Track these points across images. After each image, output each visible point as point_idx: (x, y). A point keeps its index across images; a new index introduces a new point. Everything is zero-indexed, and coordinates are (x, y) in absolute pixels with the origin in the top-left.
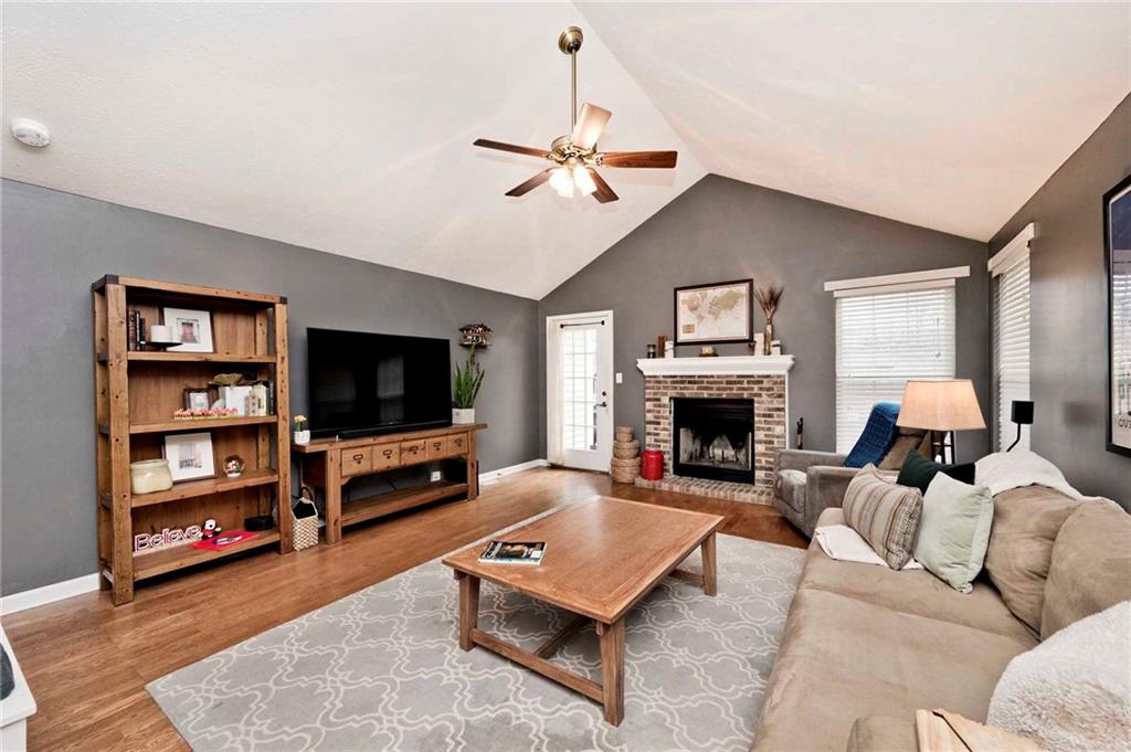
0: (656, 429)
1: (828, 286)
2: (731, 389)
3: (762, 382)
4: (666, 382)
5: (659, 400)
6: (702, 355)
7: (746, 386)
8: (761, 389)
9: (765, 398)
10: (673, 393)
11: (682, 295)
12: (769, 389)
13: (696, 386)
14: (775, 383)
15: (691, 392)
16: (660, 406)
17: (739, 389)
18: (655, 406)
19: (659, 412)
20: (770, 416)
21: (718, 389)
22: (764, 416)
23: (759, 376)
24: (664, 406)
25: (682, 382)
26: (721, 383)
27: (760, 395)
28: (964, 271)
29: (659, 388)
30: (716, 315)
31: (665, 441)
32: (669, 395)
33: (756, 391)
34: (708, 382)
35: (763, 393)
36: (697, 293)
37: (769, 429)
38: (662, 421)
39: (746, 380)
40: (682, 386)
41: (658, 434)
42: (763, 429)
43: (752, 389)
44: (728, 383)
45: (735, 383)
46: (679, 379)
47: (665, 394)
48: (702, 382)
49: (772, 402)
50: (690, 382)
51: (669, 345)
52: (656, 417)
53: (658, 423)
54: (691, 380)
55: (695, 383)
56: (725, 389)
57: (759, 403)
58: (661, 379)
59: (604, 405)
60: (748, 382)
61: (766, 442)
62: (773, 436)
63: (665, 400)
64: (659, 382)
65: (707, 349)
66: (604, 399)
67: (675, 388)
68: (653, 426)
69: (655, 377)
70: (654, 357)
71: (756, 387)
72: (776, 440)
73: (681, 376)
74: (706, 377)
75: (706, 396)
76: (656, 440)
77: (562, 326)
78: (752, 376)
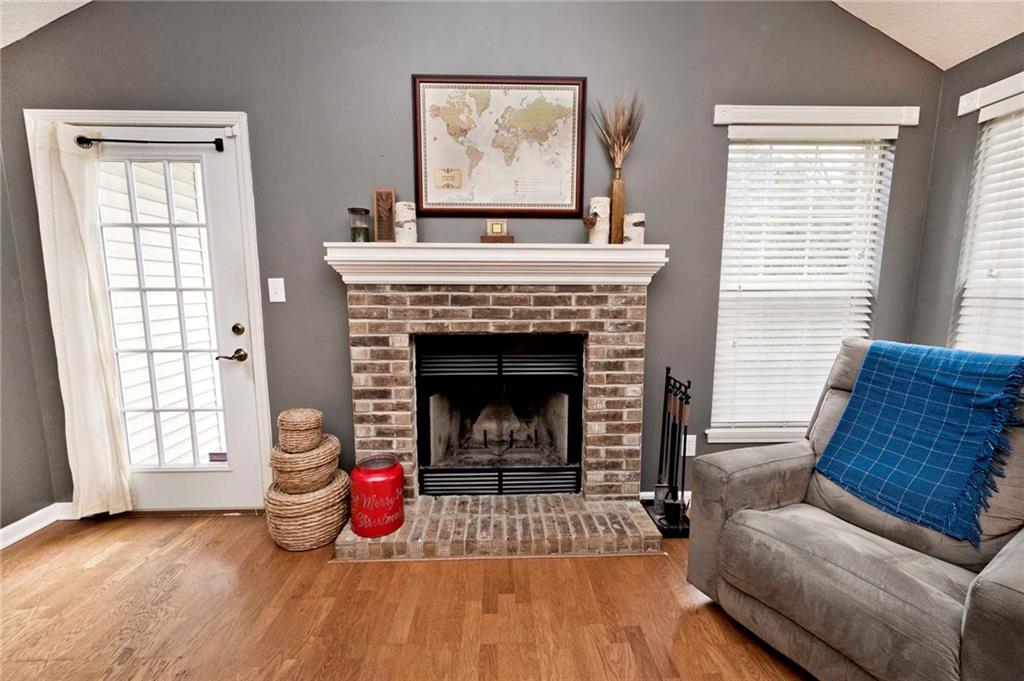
0: (378, 407)
1: (723, 113)
2: (545, 314)
3: (602, 300)
4: (401, 301)
5: (384, 341)
6: (485, 239)
7: (574, 307)
8: (603, 314)
9: (609, 331)
10: (420, 326)
11: (430, 94)
12: (618, 314)
13: (470, 308)
14: (629, 302)
15: (458, 321)
16: (387, 355)
17: (561, 314)
18: (375, 355)
19: (386, 368)
20: (618, 366)
21: (518, 315)
22: (608, 366)
23: (600, 288)
24: (397, 355)
25: (439, 300)
26: (524, 301)
27: (600, 327)
28: (911, 115)
29: (383, 315)
30: (510, 154)
31: (402, 433)
32: (409, 329)
33: (593, 318)
34: (498, 301)
35: (607, 321)
36: (468, 94)
37: (615, 392)
38: (393, 388)
39: (574, 296)
40: (439, 308)
41: (384, 419)
42: (604, 391)
43: (586, 314)
44: (540, 301)
45: (553, 301)
46: (430, 293)
47: (400, 329)
48: (484, 300)
49: (621, 340)
50: (456, 301)
51: (404, 211)
52: (377, 381)
53: (385, 394)
54: (459, 295)
55: (468, 301)
56: (531, 315)
57: (598, 341)
58: (389, 293)
59: (240, 356)
60: (580, 300)
61: (607, 417)
62: (623, 404)
63: (401, 342)
64: (384, 300)
65: (496, 226)
66: (239, 342)
67: (424, 313)
68: (371, 402)
69: (372, 287)
70: (368, 239)
71: (593, 309)
72: (625, 411)
73: (437, 287)
74: (494, 288)
75: (492, 329)
76: (380, 433)
77: (82, 141)
78: (586, 288)
